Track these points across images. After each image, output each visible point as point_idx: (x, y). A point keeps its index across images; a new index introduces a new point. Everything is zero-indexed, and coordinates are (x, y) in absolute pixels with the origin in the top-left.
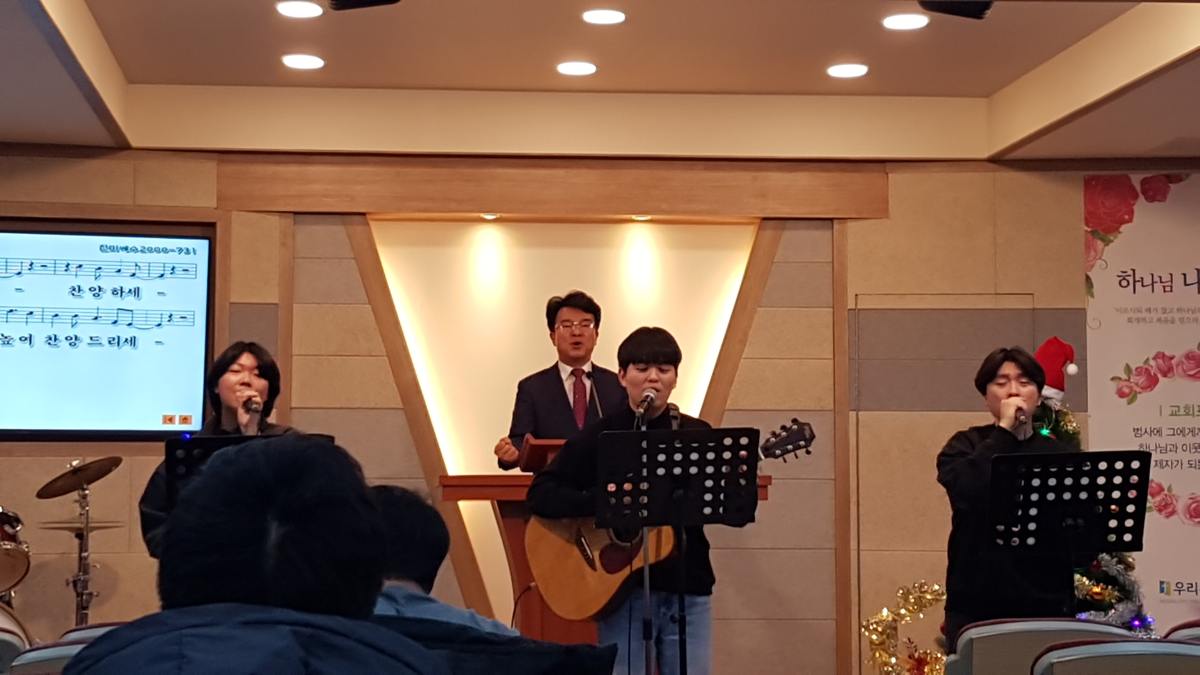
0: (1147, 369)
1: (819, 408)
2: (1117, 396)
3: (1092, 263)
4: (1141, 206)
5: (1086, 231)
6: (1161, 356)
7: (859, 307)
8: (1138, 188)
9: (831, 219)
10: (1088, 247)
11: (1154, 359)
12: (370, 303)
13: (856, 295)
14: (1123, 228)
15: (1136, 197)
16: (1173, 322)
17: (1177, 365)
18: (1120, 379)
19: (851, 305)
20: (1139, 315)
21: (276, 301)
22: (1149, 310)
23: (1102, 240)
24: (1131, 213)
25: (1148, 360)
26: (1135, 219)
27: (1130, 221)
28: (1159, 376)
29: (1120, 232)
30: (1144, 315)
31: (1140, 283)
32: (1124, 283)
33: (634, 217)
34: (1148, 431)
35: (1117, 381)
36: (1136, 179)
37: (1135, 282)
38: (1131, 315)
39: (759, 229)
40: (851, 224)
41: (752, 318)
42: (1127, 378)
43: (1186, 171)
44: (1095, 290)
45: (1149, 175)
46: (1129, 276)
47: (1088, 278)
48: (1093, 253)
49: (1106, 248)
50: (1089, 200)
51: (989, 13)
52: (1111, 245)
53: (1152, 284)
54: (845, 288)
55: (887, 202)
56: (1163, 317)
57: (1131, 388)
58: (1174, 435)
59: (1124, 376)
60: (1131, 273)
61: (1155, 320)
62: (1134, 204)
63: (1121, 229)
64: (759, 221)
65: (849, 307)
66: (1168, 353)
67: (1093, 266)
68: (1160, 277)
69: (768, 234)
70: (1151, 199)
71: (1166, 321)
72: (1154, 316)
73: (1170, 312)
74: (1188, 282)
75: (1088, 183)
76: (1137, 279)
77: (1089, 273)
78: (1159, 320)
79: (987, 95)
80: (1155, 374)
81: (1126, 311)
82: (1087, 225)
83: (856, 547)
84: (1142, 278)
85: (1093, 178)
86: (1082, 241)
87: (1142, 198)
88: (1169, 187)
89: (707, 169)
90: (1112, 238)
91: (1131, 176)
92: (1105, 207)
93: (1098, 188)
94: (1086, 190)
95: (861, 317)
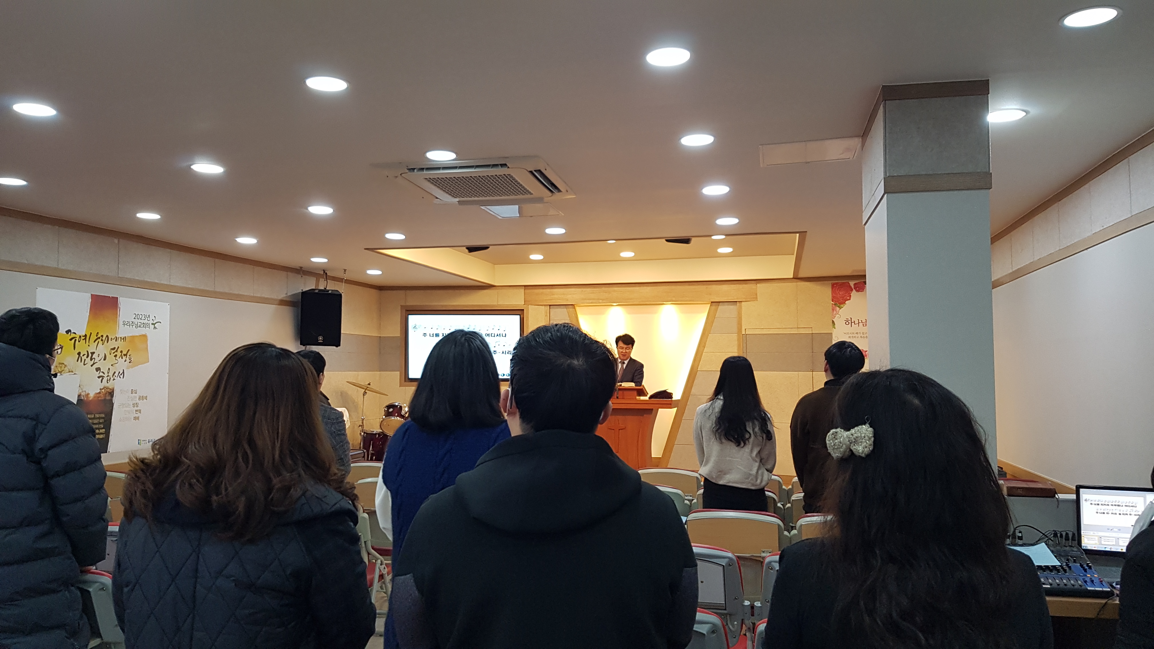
4: (854, 293)
5: (832, 304)
7: (746, 333)
8: (853, 287)
9: (736, 302)
10: (833, 310)
13: (746, 329)
14: (847, 302)
15: (852, 290)
19: (744, 333)
20: (854, 335)
22: (857, 333)
23: (839, 307)
24: (850, 296)
26: (851, 299)
27: (850, 299)
29: (846, 304)
31: (854, 323)
32: (847, 323)
33: (665, 303)
36: (852, 283)
37: (851, 322)
38: (850, 335)
39: (710, 306)
40: (743, 303)
41: (707, 338)
44: (836, 326)
45: (856, 282)
47: (833, 322)
48: (835, 312)
49: (840, 310)
50: (833, 292)
52: (842, 309)
53: (859, 323)
54: (742, 326)
55: (756, 295)
56: (863, 336)
60: (850, 319)
62: (851, 293)
63: (846, 303)
64: (710, 303)
65: (743, 333)
67: (835, 317)
68: (862, 321)
69: (713, 307)
70: (857, 291)
72: (859, 335)
73: (866, 334)
75: (833, 286)
77: (833, 320)
78: (861, 337)
81: (848, 333)
82: (833, 301)
84: (854, 321)
85: (836, 284)
86: (831, 308)
87: (854, 290)
88: (864, 286)
89: (689, 285)
90: (842, 306)
91: (850, 282)
92: (840, 294)
93: (837, 287)
94: (832, 289)
95: (747, 337)
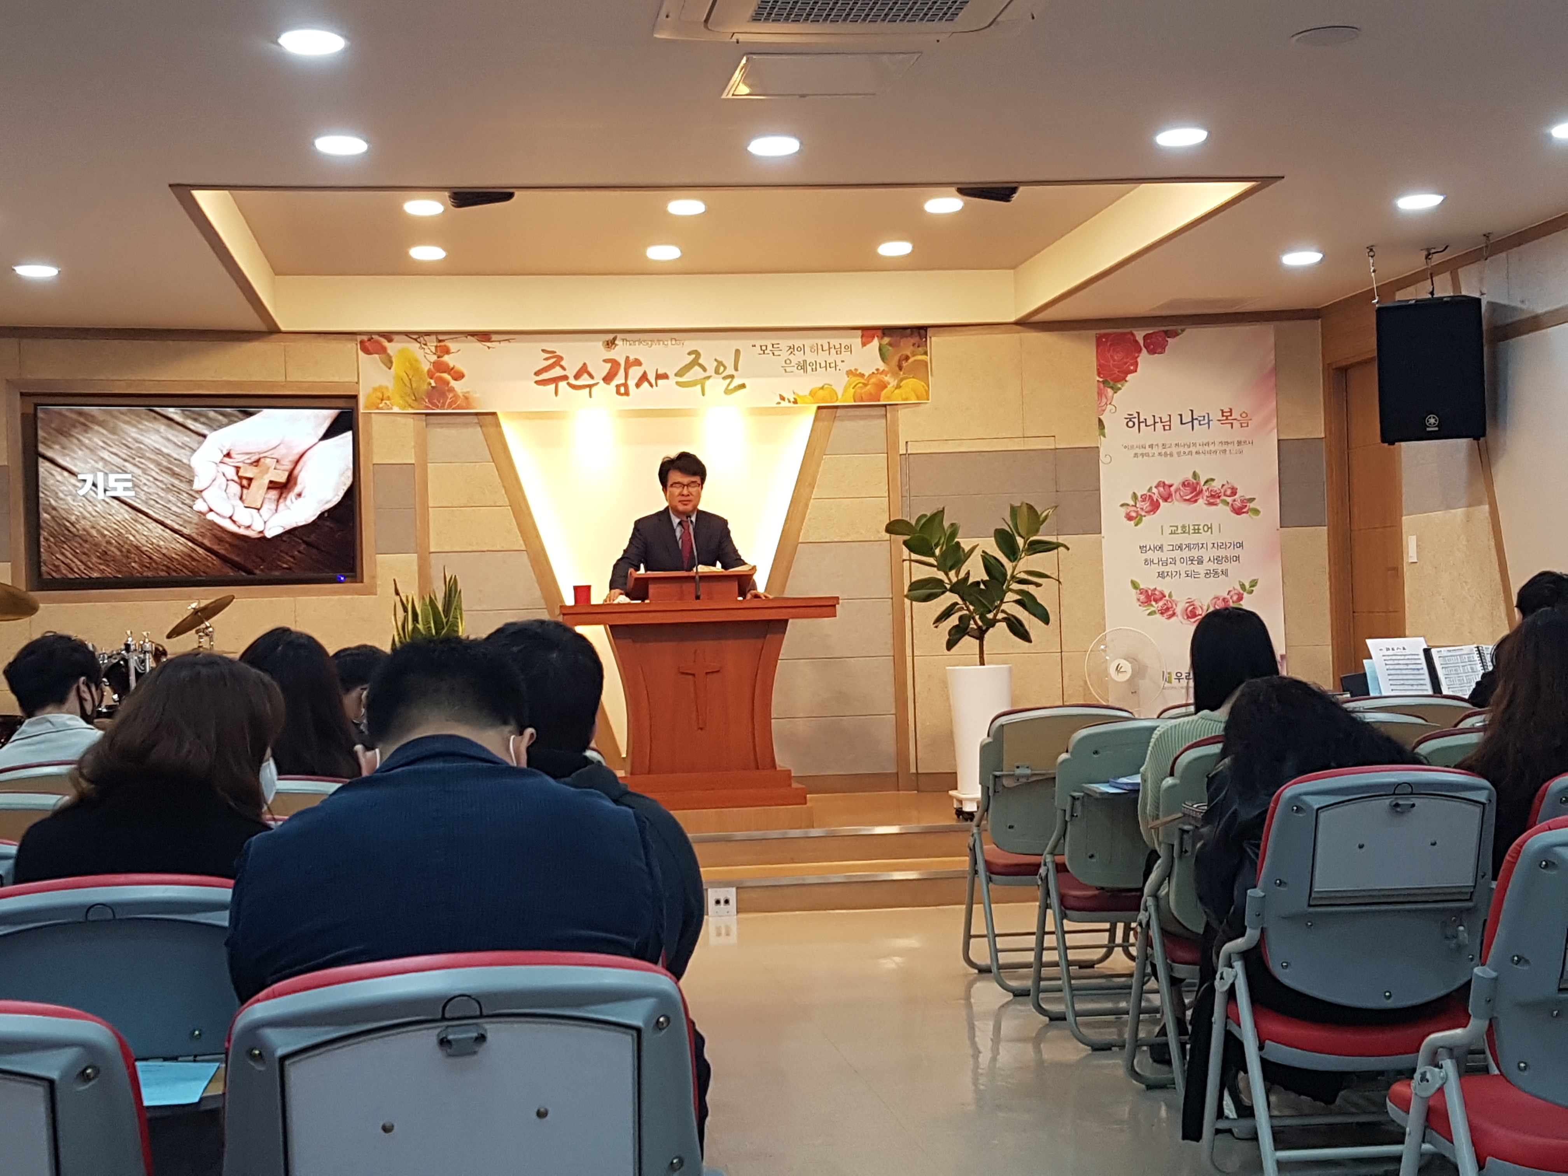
0: (1150, 496)
1: (877, 539)
2: (1126, 519)
3: (1104, 408)
4: (1144, 357)
5: (1098, 381)
6: (1162, 485)
7: (909, 452)
8: (1141, 342)
10: (1100, 394)
11: (1156, 487)
12: (494, 461)
13: (907, 442)
14: (1129, 377)
15: (1140, 351)
16: (1171, 455)
17: (1176, 492)
18: (1128, 505)
19: (902, 451)
20: (1144, 451)
21: (413, 462)
22: (1151, 446)
23: (1112, 388)
24: (1136, 364)
25: (1151, 488)
26: (1139, 369)
27: (1136, 371)
28: (1161, 501)
29: (1126, 381)
30: (1148, 450)
31: (1144, 424)
32: (1131, 424)
34: (1152, 548)
35: (1125, 507)
36: (1140, 335)
37: (1139, 423)
38: (1136, 451)
41: (819, 464)
42: (1133, 503)
43: (1183, 327)
44: (1106, 431)
45: (1151, 332)
46: (1135, 418)
47: (1100, 421)
48: (1104, 400)
49: (1115, 395)
50: (1099, 354)
51: (1015, 196)
52: (1119, 392)
53: (1154, 424)
54: (897, 436)
56: (1163, 451)
57: (1137, 512)
58: (1173, 550)
59: (1132, 503)
60: (1136, 415)
61: (1156, 454)
62: (1138, 356)
63: (1127, 379)
65: (901, 452)
66: (1167, 483)
67: (1104, 411)
68: (1161, 418)
70: (1152, 352)
71: (1166, 454)
72: (1156, 450)
73: (1169, 447)
74: (1183, 422)
75: (1099, 341)
76: (1141, 420)
77: (1101, 417)
78: (1160, 454)
79: (1014, 268)
80: (1157, 500)
81: (1132, 447)
82: (1099, 376)
83: (911, 654)
84: (1146, 420)
85: (1105, 337)
86: (1095, 391)
87: (1144, 350)
88: (1167, 341)
90: (1120, 386)
91: (1135, 333)
92: (1114, 361)
93: (1108, 344)
94: (1098, 346)
95: (911, 460)
